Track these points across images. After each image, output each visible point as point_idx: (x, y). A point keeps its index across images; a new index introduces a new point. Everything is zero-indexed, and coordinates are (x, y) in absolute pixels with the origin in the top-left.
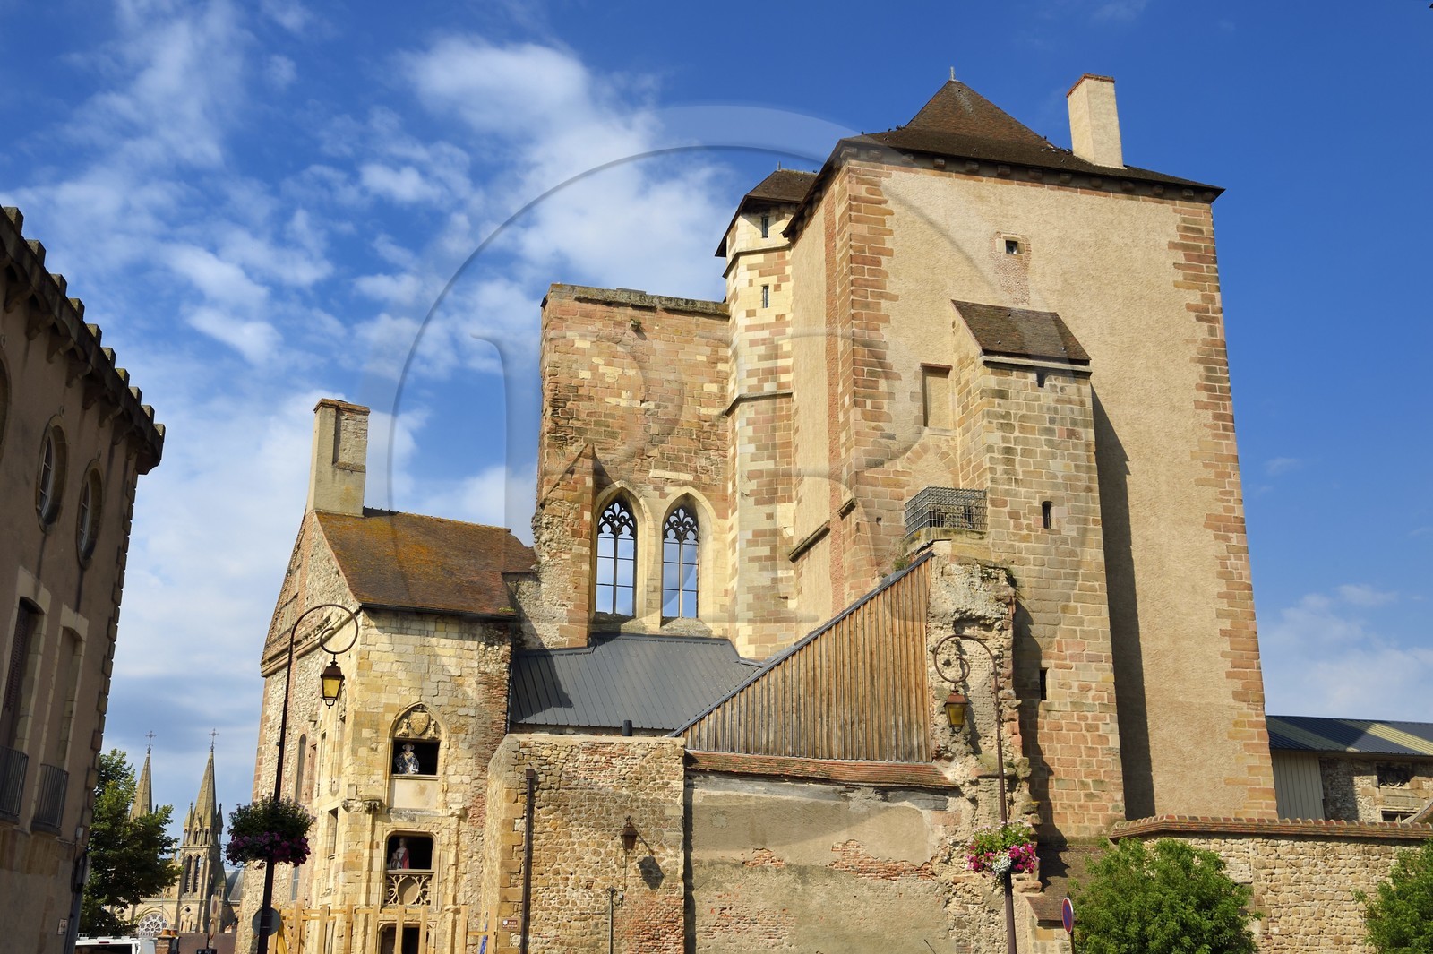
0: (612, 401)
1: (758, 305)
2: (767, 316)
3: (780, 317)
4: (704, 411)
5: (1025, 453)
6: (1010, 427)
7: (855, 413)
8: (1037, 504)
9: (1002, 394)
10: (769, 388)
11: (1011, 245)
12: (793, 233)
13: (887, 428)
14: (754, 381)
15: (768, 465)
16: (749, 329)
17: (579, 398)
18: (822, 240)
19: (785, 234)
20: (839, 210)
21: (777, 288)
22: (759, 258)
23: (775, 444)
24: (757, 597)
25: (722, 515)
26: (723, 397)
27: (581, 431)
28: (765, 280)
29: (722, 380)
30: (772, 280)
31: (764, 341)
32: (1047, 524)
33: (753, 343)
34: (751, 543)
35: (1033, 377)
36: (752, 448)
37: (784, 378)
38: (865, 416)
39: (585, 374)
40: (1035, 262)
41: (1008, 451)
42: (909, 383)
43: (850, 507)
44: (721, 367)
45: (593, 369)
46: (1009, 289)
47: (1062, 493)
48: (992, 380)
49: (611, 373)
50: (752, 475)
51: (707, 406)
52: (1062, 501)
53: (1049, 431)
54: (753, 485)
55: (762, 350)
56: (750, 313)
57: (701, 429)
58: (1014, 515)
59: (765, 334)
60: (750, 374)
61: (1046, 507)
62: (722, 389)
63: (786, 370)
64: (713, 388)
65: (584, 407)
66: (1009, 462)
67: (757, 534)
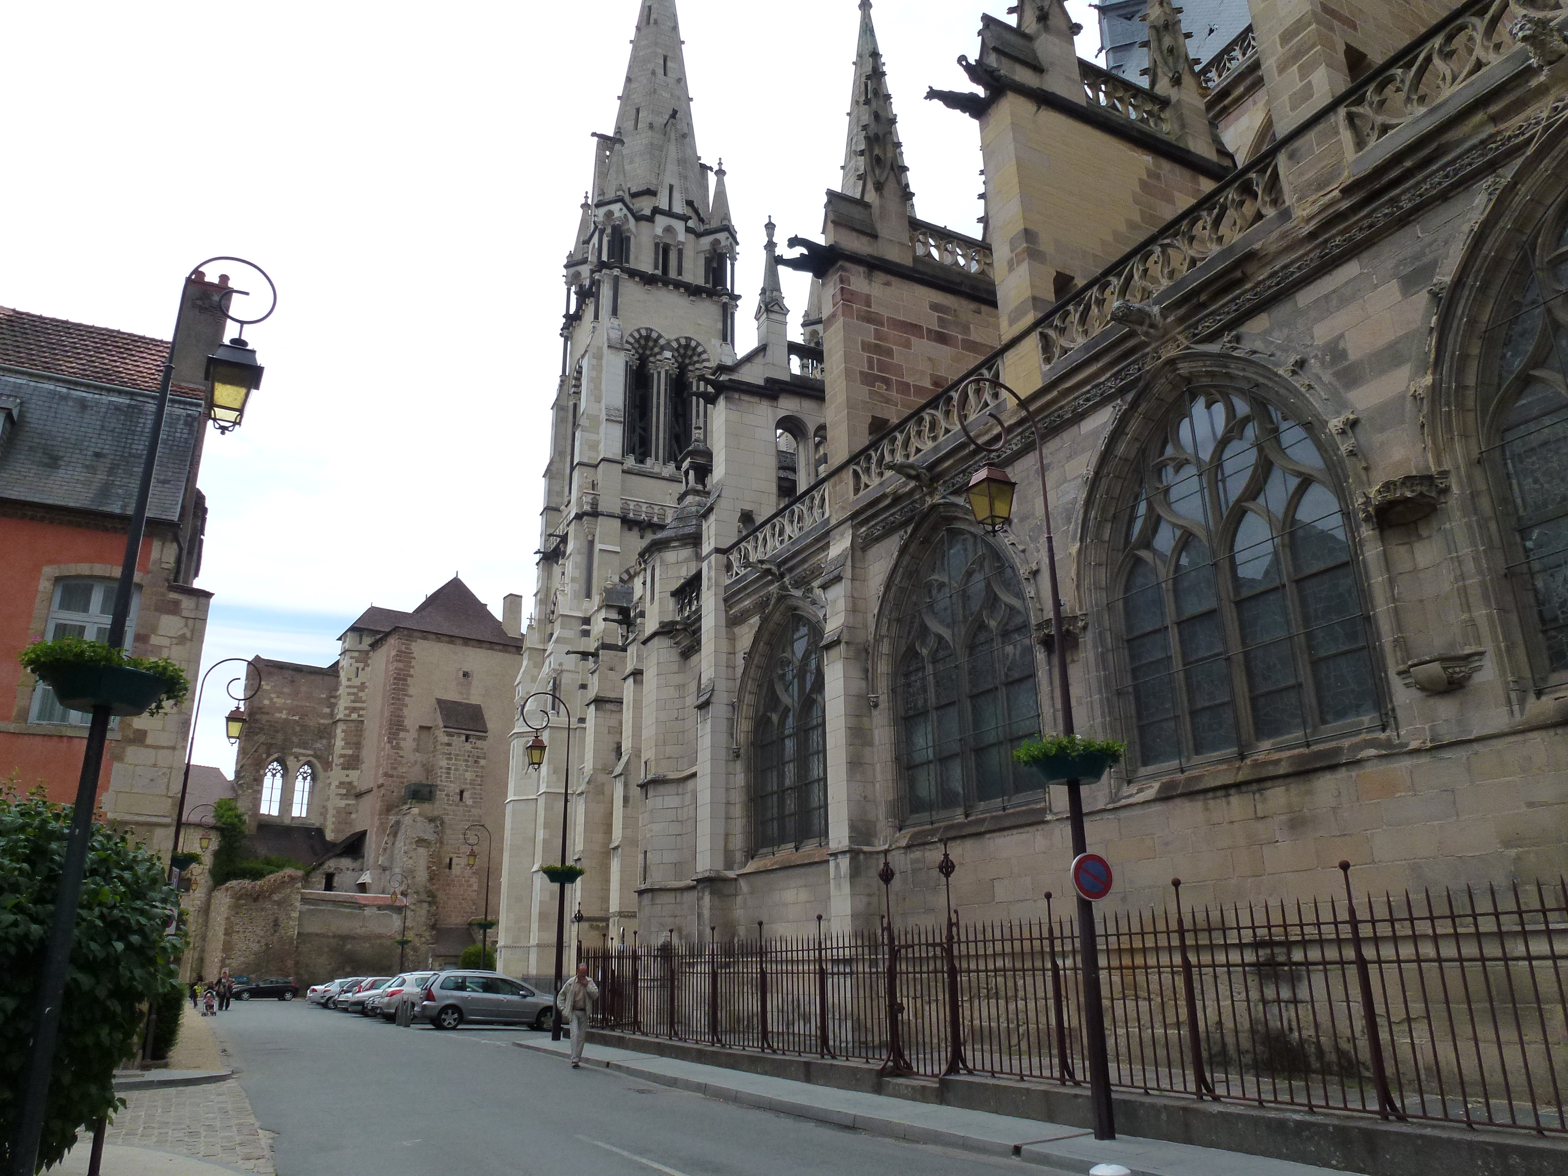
0: (278, 715)
1: (353, 676)
2: (357, 682)
3: (363, 683)
4: (322, 721)
5: (456, 770)
6: (451, 759)
7: (388, 746)
8: (458, 791)
9: (449, 745)
10: (354, 716)
11: (466, 675)
12: (374, 646)
13: (401, 753)
14: (347, 712)
15: (350, 752)
16: (348, 687)
17: (263, 713)
18: (385, 660)
19: (370, 645)
20: (393, 653)
21: (363, 669)
22: (356, 654)
23: (356, 741)
24: (338, 812)
25: (325, 770)
26: (332, 715)
27: (261, 729)
28: (358, 665)
29: (332, 706)
30: (361, 665)
31: (354, 694)
32: (461, 799)
33: (349, 694)
34: (338, 787)
35: (464, 738)
36: (343, 743)
37: (361, 712)
38: (393, 747)
39: (266, 702)
40: (475, 682)
41: (449, 769)
42: (413, 734)
43: (382, 785)
44: (333, 700)
45: (271, 699)
46: (461, 693)
47: (468, 786)
48: (446, 739)
49: (279, 701)
50: (342, 756)
51: (323, 718)
52: (468, 790)
53: (467, 761)
54: (342, 760)
55: (352, 697)
56: (349, 680)
57: (319, 731)
58: (447, 795)
59: (355, 690)
60: (346, 708)
61: (462, 792)
62: (332, 711)
63: (363, 709)
64: (327, 710)
65: (265, 718)
66: (449, 773)
67: (341, 783)
